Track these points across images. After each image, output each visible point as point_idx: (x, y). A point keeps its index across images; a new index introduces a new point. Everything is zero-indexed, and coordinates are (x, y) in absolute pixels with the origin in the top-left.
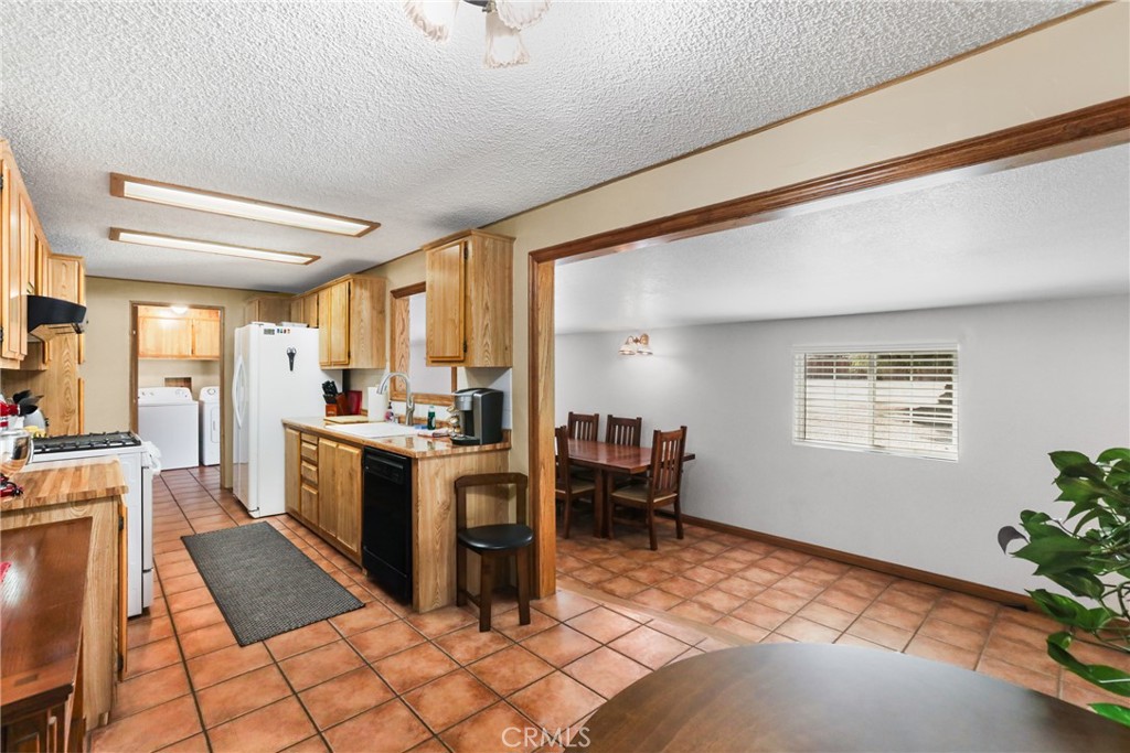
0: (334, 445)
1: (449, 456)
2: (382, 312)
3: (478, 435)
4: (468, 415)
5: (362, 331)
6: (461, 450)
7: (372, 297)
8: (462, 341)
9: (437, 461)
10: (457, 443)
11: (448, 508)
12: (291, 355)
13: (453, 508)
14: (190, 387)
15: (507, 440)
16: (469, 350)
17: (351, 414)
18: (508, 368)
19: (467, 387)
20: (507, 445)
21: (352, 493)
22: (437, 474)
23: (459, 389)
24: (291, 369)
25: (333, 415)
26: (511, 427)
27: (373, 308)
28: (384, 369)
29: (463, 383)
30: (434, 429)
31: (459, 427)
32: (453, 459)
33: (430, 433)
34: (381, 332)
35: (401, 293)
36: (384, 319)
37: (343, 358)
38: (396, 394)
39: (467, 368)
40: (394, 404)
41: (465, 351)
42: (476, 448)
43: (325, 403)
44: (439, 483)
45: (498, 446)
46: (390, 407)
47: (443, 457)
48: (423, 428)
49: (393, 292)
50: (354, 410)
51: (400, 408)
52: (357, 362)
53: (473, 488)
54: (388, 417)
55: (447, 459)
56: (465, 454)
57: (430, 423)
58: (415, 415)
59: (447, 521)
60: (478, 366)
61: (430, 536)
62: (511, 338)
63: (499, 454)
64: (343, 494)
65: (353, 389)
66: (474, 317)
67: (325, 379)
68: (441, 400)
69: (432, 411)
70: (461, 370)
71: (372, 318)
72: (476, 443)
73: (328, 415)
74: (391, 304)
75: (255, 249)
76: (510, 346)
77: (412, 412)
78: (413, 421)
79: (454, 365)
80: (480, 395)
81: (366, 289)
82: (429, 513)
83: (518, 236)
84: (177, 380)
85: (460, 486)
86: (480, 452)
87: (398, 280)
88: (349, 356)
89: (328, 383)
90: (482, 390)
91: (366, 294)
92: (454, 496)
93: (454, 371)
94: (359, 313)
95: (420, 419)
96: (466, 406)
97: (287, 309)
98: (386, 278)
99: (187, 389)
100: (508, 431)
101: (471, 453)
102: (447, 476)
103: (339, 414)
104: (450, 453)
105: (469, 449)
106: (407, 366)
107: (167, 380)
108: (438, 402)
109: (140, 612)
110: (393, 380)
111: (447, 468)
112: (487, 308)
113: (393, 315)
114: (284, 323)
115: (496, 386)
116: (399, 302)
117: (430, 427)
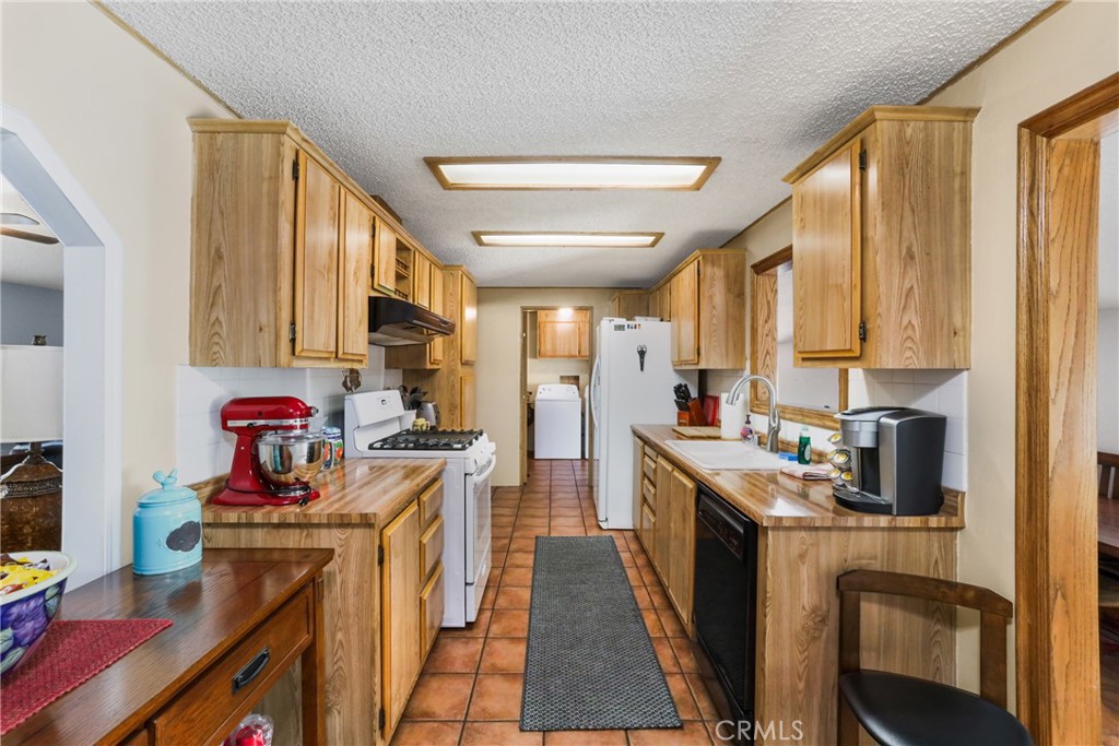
0: (669, 468)
1: (829, 529)
2: (741, 295)
3: (888, 494)
4: (869, 457)
5: (715, 321)
6: (851, 520)
7: (727, 276)
8: (857, 321)
9: (803, 534)
10: (844, 504)
11: (823, 621)
12: (642, 354)
13: (833, 623)
14: (578, 385)
15: (954, 511)
16: (871, 338)
17: (706, 424)
18: (960, 371)
19: (866, 404)
20: (955, 522)
21: (684, 539)
22: (802, 556)
23: (852, 406)
24: (642, 369)
25: (685, 425)
26: (964, 487)
27: (729, 290)
28: (743, 370)
29: (859, 395)
30: (807, 463)
31: (849, 470)
32: (834, 535)
33: (800, 469)
34: (740, 321)
35: (765, 266)
36: (742, 306)
37: (692, 356)
38: (757, 403)
39: (868, 371)
40: (755, 418)
41: (863, 339)
42: (883, 521)
43: (677, 410)
44: (805, 572)
45: (934, 521)
46: (748, 422)
47: (817, 529)
48: (791, 459)
49: (753, 267)
50: (710, 419)
51: (761, 424)
52: (707, 361)
53: (875, 596)
54: (746, 435)
55: (822, 534)
56: (860, 529)
57: (801, 452)
58: (781, 435)
59: (821, 644)
60: (890, 367)
61: (787, 663)
62: (966, 313)
63: (934, 535)
64: (676, 537)
65: (710, 393)
66: (882, 276)
67: (676, 380)
68: (820, 418)
69: (805, 435)
70: (856, 375)
71: (727, 305)
72: (885, 510)
73: (680, 424)
74: (752, 283)
75: (594, 234)
76: (964, 328)
77: (777, 432)
78: (777, 446)
79: (843, 365)
80: (895, 422)
81: (719, 266)
82: (785, 624)
83: (983, 105)
84: (569, 377)
85: (849, 586)
86: (892, 529)
87: (760, 250)
88: (699, 354)
89: (680, 386)
90: (899, 412)
91: (719, 273)
92: (835, 602)
93: (844, 375)
94: (711, 297)
95: (788, 444)
96: (866, 441)
97: (645, 304)
98: (746, 250)
99: (575, 387)
100: (956, 493)
101: (873, 529)
102: (823, 561)
103: (692, 423)
104: (829, 524)
105: (868, 520)
106: (774, 367)
107: (562, 377)
108: (817, 422)
109: (463, 625)
110: (754, 385)
111: (823, 549)
112: (912, 257)
113: (754, 298)
114: (637, 318)
115: (930, 403)
116: (761, 279)
117: (801, 459)
